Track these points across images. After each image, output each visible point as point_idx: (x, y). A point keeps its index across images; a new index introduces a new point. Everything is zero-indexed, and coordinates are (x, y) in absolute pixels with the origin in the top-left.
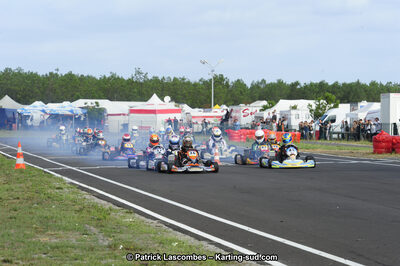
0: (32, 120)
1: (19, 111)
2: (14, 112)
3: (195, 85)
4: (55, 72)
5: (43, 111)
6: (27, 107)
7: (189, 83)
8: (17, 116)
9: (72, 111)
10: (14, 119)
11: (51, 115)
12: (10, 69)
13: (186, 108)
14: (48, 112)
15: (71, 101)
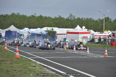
0: (23, 36)
1: (18, 32)
2: (15, 32)
3: (96, 22)
4: (34, 15)
5: (29, 32)
6: (21, 30)
7: (93, 21)
8: (17, 34)
9: (41, 32)
10: (16, 35)
11: (32, 34)
12: (14, 14)
13: (92, 31)
14: (31, 32)
15: (41, 28)
